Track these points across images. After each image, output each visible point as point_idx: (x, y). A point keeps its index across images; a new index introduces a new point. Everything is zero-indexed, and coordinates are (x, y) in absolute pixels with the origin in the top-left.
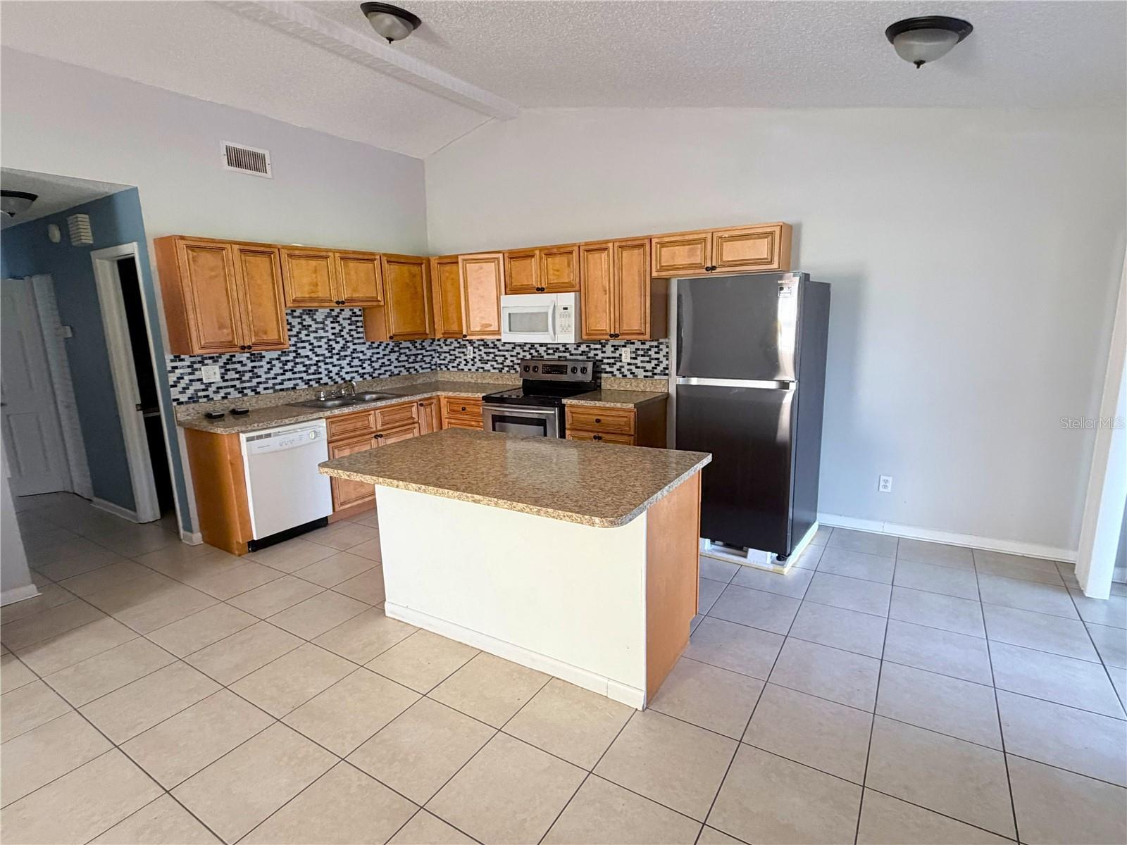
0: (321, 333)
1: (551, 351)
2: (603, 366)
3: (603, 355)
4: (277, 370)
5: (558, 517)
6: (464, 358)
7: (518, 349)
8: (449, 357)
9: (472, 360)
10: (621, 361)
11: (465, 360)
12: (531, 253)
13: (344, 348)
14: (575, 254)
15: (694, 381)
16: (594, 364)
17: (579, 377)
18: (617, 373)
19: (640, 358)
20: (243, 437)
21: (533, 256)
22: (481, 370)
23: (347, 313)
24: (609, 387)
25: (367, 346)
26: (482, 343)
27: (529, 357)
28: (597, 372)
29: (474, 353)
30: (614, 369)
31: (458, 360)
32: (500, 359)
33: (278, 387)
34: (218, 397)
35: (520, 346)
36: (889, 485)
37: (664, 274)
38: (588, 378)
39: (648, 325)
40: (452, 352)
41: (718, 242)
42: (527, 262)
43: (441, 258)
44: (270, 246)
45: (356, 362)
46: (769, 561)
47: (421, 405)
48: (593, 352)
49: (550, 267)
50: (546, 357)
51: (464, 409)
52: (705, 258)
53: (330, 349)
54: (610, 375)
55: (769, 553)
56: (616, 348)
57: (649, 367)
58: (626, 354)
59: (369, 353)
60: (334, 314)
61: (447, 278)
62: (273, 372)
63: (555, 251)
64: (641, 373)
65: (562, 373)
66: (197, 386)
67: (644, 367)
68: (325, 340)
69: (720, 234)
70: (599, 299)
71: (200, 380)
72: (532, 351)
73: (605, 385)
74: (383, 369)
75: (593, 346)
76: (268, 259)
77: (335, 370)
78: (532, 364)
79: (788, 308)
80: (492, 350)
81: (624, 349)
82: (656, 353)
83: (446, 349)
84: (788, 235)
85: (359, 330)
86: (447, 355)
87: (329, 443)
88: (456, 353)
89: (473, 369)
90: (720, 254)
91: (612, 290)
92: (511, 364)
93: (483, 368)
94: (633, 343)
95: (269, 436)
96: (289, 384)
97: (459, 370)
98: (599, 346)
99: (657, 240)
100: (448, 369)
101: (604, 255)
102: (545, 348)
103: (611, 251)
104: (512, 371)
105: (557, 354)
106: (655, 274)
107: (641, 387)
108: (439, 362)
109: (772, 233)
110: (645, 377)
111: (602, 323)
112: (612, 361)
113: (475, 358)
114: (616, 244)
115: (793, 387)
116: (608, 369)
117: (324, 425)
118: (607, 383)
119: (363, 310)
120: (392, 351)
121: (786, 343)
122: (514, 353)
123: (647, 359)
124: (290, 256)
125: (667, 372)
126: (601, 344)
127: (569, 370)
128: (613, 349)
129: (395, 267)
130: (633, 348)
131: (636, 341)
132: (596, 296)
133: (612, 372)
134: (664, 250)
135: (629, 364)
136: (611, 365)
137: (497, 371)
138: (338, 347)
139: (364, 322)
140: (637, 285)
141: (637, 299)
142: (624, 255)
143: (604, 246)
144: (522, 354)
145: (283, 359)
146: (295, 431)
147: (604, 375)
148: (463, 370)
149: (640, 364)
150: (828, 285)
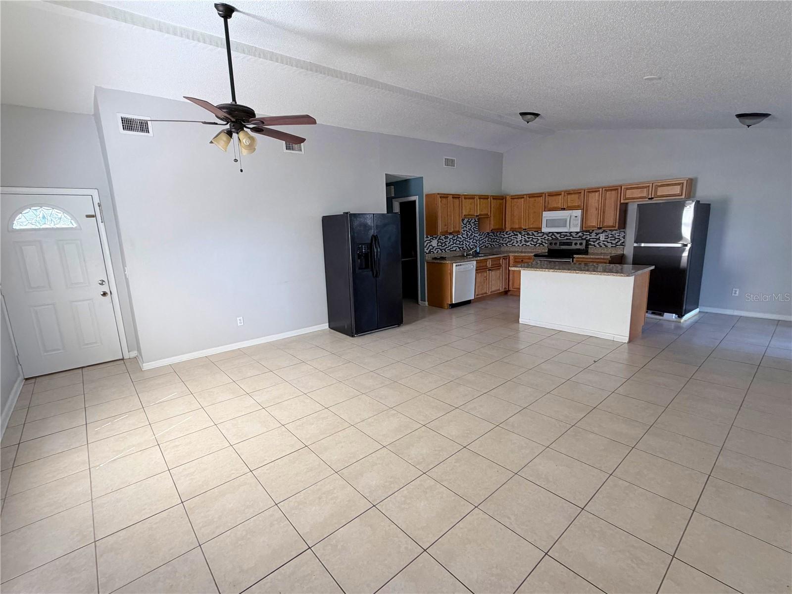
0: (465, 229)
1: (562, 236)
2: (590, 243)
3: (590, 237)
4: (451, 243)
5: (608, 275)
6: (516, 240)
7: (545, 236)
8: (508, 240)
9: (520, 241)
10: (599, 240)
11: (517, 241)
12: (560, 193)
13: (471, 235)
14: (583, 193)
15: (643, 245)
16: (586, 241)
17: (578, 247)
18: (597, 245)
19: (610, 238)
20: (454, 265)
21: (561, 194)
22: (524, 245)
23: (473, 221)
24: (592, 252)
25: (478, 234)
26: (526, 233)
27: (550, 239)
28: (587, 245)
29: (522, 238)
30: (596, 244)
31: (513, 241)
32: (535, 240)
33: (451, 250)
34: (435, 252)
35: (546, 234)
36: (737, 292)
37: (627, 201)
38: (583, 247)
39: (617, 224)
40: (510, 238)
41: (655, 187)
42: (558, 197)
43: (512, 196)
44: (459, 195)
45: (475, 241)
46: (674, 318)
47: (504, 259)
48: (585, 236)
49: (569, 199)
50: (560, 239)
51: (522, 261)
52: (648, 195)
53: (467, 235)
54: (593, 246)
55: (674, 315)
56: (597, 234)
57: (614, 242)
58: (602, 237)
59: (479, 237)
60: (469, 221)
61: (515, 205)
62: (450, 243)
63: (572, 192)
64: (609, 245)
65: (570, 245)
66: (431, 247)
67: (611, 243)
68: (466, 231)
69: (656, 184)
70: (593, 212)
71: (432, 245)
72: (553, 236)
73: (590, 251)
74: (483, 244)
75: (585, 233)
76: (458, 200)
77: (468, 244)
78: (554, 242)
79: (688, 215)
80: (531, 236)
81: (601, 234)
82: (618, 236)
83: (506, 236)
84: (691, 183)
85: (477, 227)
86: (507, 239)
87: (476, 270)
88: (512, 238)
89: (520, 245)
90: (656, 192)
91: (600, 209)
92: (541, 242)
93: (525, 244)
94: (607, 232)
95: (461, 265)
96: (454, 249)
97: (513, 245)
98: (589, 233)
99: (624, 187)
100: (507, 245)
101: (597, 194)
102: (559, 235)
103: (601, 192)
104: (541, 246)
105: (566, 237)
106: (622, 201)
107: (610, 251)
108: (503, 242)
109: (683, 183)
110: (612, 247)
111: (593, 222)
112: (595, 240)
113: (522, 240)
114: (604, 189)
115: (689, 246)
116: (592, 243)
117: (475, 263)
118: (591, 249)
119: (479, 219)
120: (486, 237)
121: (686, 231)
122: (543, 238)
123: (613, 239)
124: (465, 198)
125: (623, 244)
126: (589, 232)
127: (573, 243)
128: (596, 235)
129: (495, 201)
130: (606, 233)
131: (608, 231)
132: (591, 211)
133: (594, 245)
134: (628, 191)
135: (604, 241)
136: (594, 242)
137: (533, 246)
138: (469, 234)
139: (478, 224)
140: (613, 207)
141: (612, 213)
142: (607, 194)
143: (597, 190)
144: (547, 238)
145: (454, 238)
146: (467, 264)
147: (590, 246)
148: (515, 245)
149: (609, 241)
150: (709, 205)
